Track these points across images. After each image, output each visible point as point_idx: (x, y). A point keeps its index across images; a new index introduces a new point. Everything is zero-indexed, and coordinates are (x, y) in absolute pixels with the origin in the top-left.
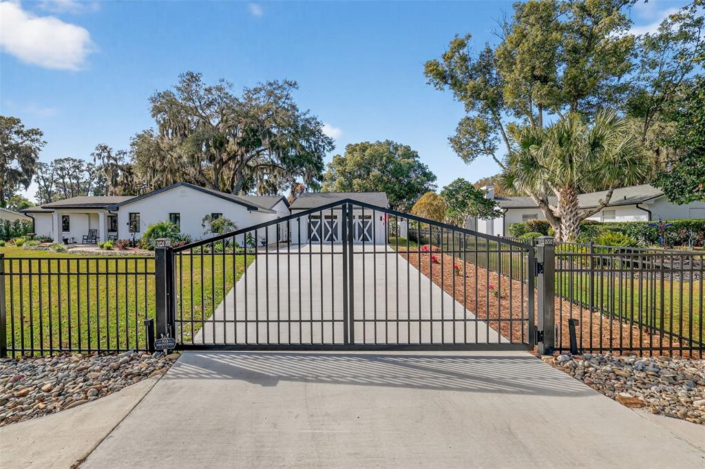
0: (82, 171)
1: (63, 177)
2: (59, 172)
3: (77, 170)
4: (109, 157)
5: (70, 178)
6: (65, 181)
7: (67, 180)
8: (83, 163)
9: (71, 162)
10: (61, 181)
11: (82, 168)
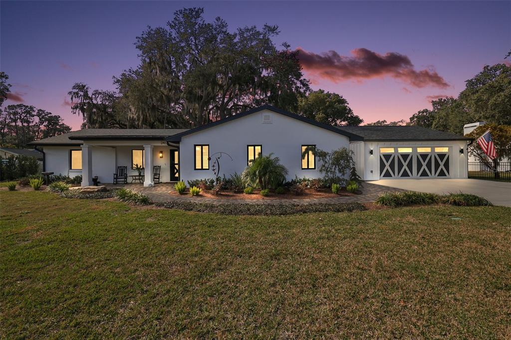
0: (33, 116)
1: (15, 121)
2: (12, 116)
3: (28, 115)
4: (86, 95)
5: (22, 122)
6: (17, 124)
7: (19, 124)
8: (34, 109)
9: (23, 108)
10: (14, 124)
11: (33, 113)
